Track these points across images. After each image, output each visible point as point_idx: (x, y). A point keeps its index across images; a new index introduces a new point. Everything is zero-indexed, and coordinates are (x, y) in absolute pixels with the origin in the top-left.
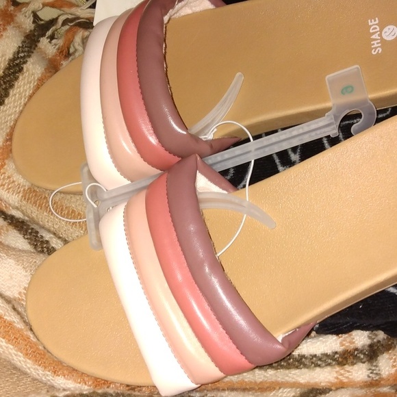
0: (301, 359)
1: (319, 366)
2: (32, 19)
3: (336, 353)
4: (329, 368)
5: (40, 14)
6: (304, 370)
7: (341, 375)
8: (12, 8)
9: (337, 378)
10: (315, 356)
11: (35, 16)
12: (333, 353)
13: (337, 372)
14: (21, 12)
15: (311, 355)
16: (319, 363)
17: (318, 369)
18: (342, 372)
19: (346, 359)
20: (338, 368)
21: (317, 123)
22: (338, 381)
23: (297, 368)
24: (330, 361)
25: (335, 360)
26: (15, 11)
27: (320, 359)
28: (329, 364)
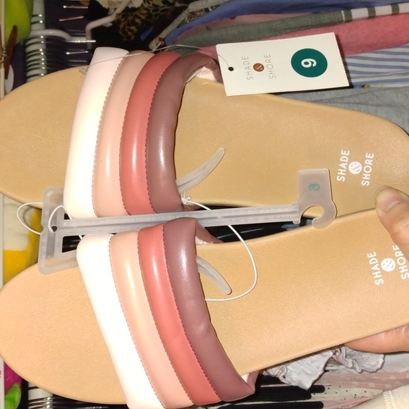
21: (283, 208)
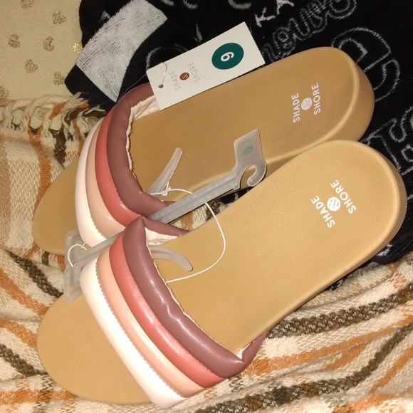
0: (363, 310)
1: (384, 312)
2: (51, 135)
3: (393, 295)
4: (393, 311)
5: (53, 128)
6: (372, 320)
7: (407, 311)
8: (34, 137)
9: (405, 315)
10: (374, 304)
11: (52, 131)
12: (390, 296)
13: (402, 311)
14: (41, 135)
15: (370, 304)
16: (381, 308)
17: (384, 315)
18: (406, 308)
19: (404, 296)
20: (401, 307)
22: (407, 317)
23: (364, 319)
24: (391, 304)
25: (395, 301)
26: (38, 138)
27: (381, 306)
28: (392, 307)
